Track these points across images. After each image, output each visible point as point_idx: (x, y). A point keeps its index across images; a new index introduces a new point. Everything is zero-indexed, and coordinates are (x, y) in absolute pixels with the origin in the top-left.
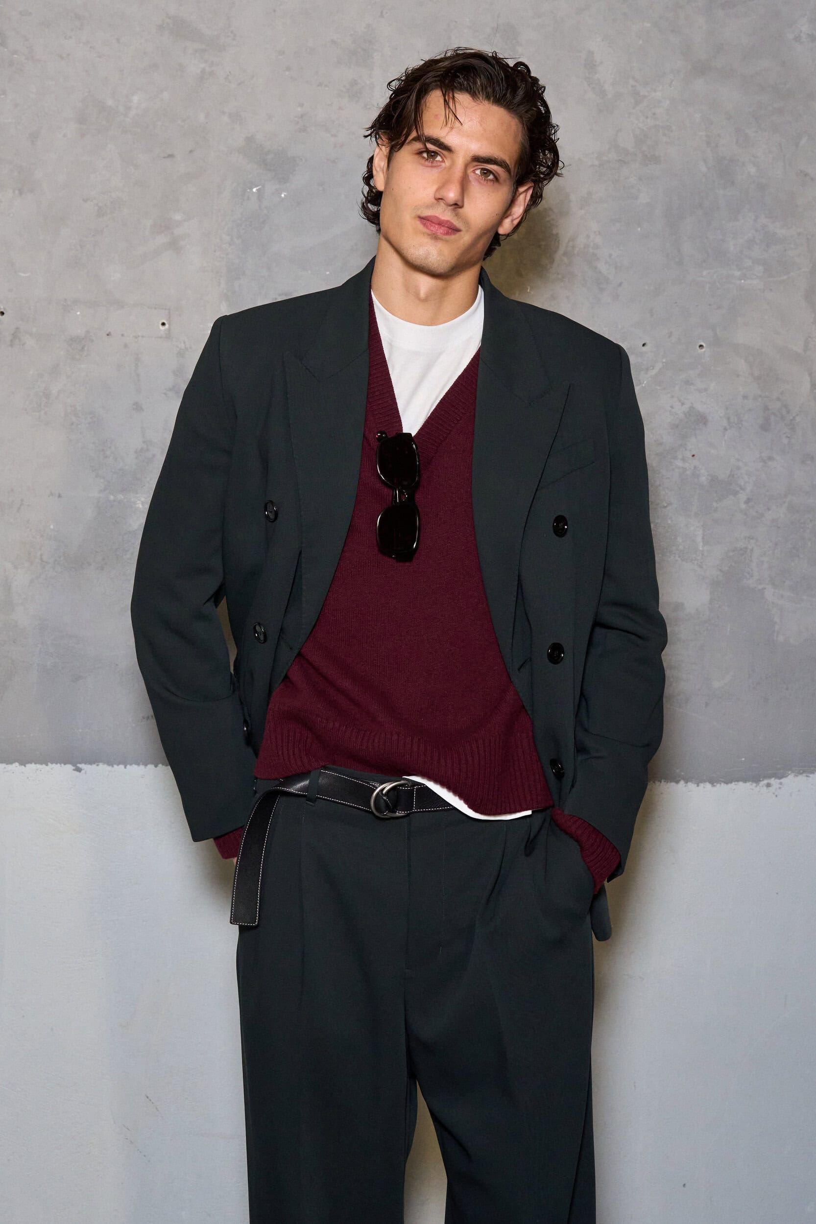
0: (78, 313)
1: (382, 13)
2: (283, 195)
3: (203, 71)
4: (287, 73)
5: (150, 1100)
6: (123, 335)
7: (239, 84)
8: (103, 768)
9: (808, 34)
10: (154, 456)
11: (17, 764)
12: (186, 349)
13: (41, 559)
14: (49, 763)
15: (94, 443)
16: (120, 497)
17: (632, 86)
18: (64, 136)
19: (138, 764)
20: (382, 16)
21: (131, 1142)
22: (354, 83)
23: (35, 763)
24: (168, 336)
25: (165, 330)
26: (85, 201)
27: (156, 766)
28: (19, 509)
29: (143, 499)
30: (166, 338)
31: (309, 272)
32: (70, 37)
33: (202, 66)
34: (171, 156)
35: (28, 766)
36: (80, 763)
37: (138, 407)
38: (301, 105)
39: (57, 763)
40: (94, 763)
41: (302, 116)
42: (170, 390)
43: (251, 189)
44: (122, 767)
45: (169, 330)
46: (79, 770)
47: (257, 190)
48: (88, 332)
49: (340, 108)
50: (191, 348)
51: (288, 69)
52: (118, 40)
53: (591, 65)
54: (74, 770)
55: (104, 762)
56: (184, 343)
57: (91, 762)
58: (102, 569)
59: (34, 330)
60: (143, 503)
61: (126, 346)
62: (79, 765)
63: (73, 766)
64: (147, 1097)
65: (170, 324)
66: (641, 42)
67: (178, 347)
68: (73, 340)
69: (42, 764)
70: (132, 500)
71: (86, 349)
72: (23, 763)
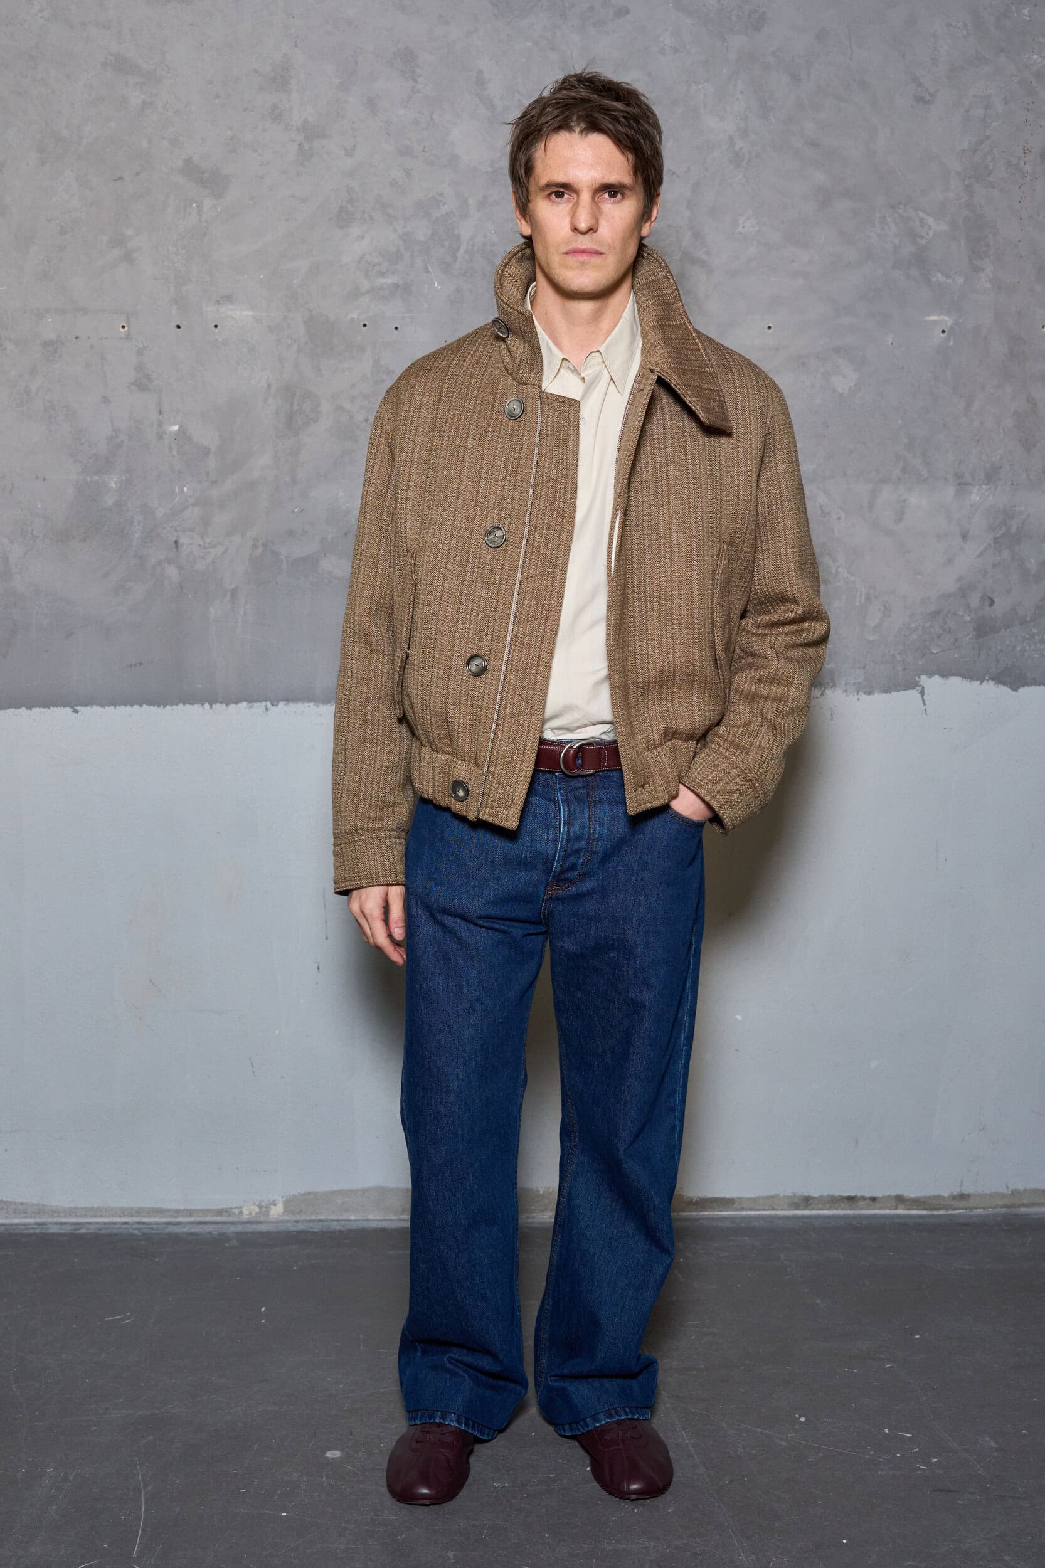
0: (50, 320)
1: (296, 43)
2: (219, 210)
3: (144, 102)
4: (217, 100)
5: (153, 984)
6: (89, 338)
7: (176, 111)
8: (96, 709)
9: (671, 47)
10: (122, 442)
11: (24, 709)
12: (144, 347)
13: (32, 534)
14: (52, 708)
15: (70, 433)
16: (96, 478)
17: (519, 100)
18: (27, 164)
19: (126, 705)
20: (296, 46)
21: (140, 1019)
22: (275, 107)
23: (40, 707)
24: (128, 337)
25: (125, 332)
26: (50, 221)
27: (141, 706)
28: (11, 492)
29: (115, 479)
30: (127, 338)
31: (246, 276)
32: (27, 76)
33: (143, 97)
34: (120, 178)
35: (33, 709)
36: (77, 706)
37: (106, 400)
38: (231, 129)
39: (57, 707)
40: (88, 706)
41: (232, 138)
42: (133, 384)
43: (191, 205)
44: (112, 708)
45: (129, 331)
46: (76, 712)
47: (198, 206)
48: (59, 336)
49: (265, 130)
50: (148, 347)
51: (217, 96)
52: (68, 77)
53: (481, 83)
54: (73, 712)
55: (97, 705)
56: (142, 342)
57: (86, 705)
58: (85, 541)
59: (13, 336)
60: (115, 483)
61: (92, 347)
62: (76, 708)
63: (72, 707)
64: (151, 981)
65: (129, 327)
66: (524, 60)
67: (136, 346)
68: (46, 344)
69: (45, 707)
70: (106, 480)
71: (58, 350)
72: (29, 708)
